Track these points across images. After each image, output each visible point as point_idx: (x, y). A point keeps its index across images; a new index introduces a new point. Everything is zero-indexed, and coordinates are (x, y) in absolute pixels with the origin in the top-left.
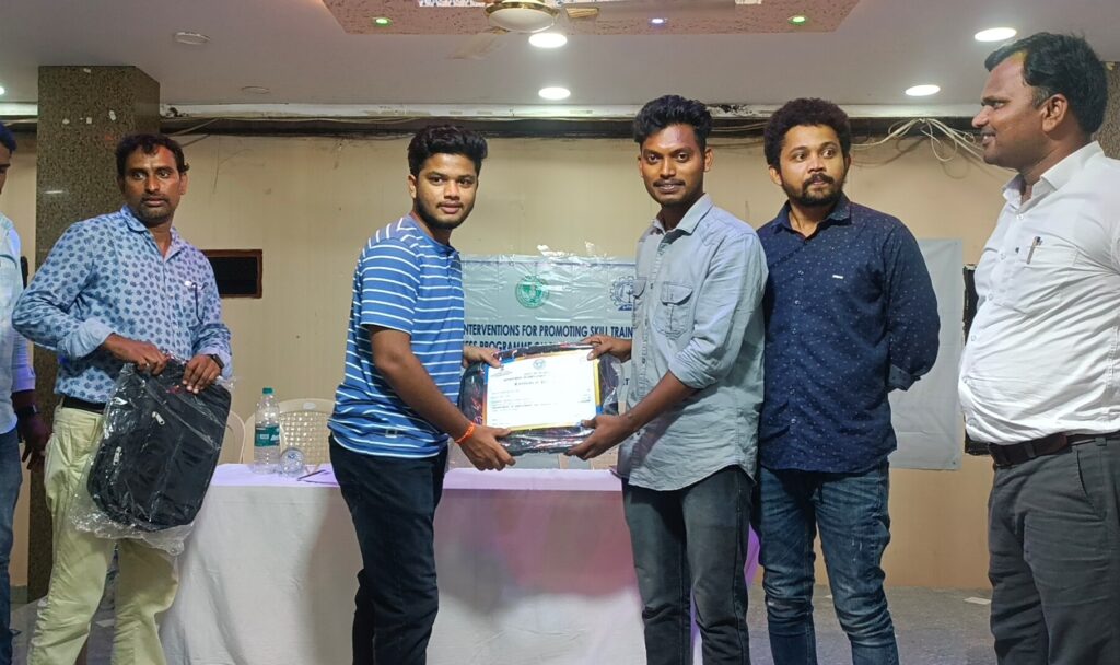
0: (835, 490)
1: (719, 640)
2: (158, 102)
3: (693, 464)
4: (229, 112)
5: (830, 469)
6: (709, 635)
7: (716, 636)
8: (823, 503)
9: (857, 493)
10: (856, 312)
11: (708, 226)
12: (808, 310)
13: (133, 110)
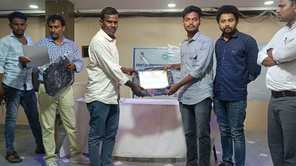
0: (232, 105)
1: (203, 141)
2: (74, 9)
3: (198, 98)
4: (92, 12)
5: (230, 100)
6: (201, 140)
7: (203, 140)
8: (229, 108)
9: (237, 106)
10: (238, 61)
11: (200, 38)
12: (226, 60)
13: (68, 11)
